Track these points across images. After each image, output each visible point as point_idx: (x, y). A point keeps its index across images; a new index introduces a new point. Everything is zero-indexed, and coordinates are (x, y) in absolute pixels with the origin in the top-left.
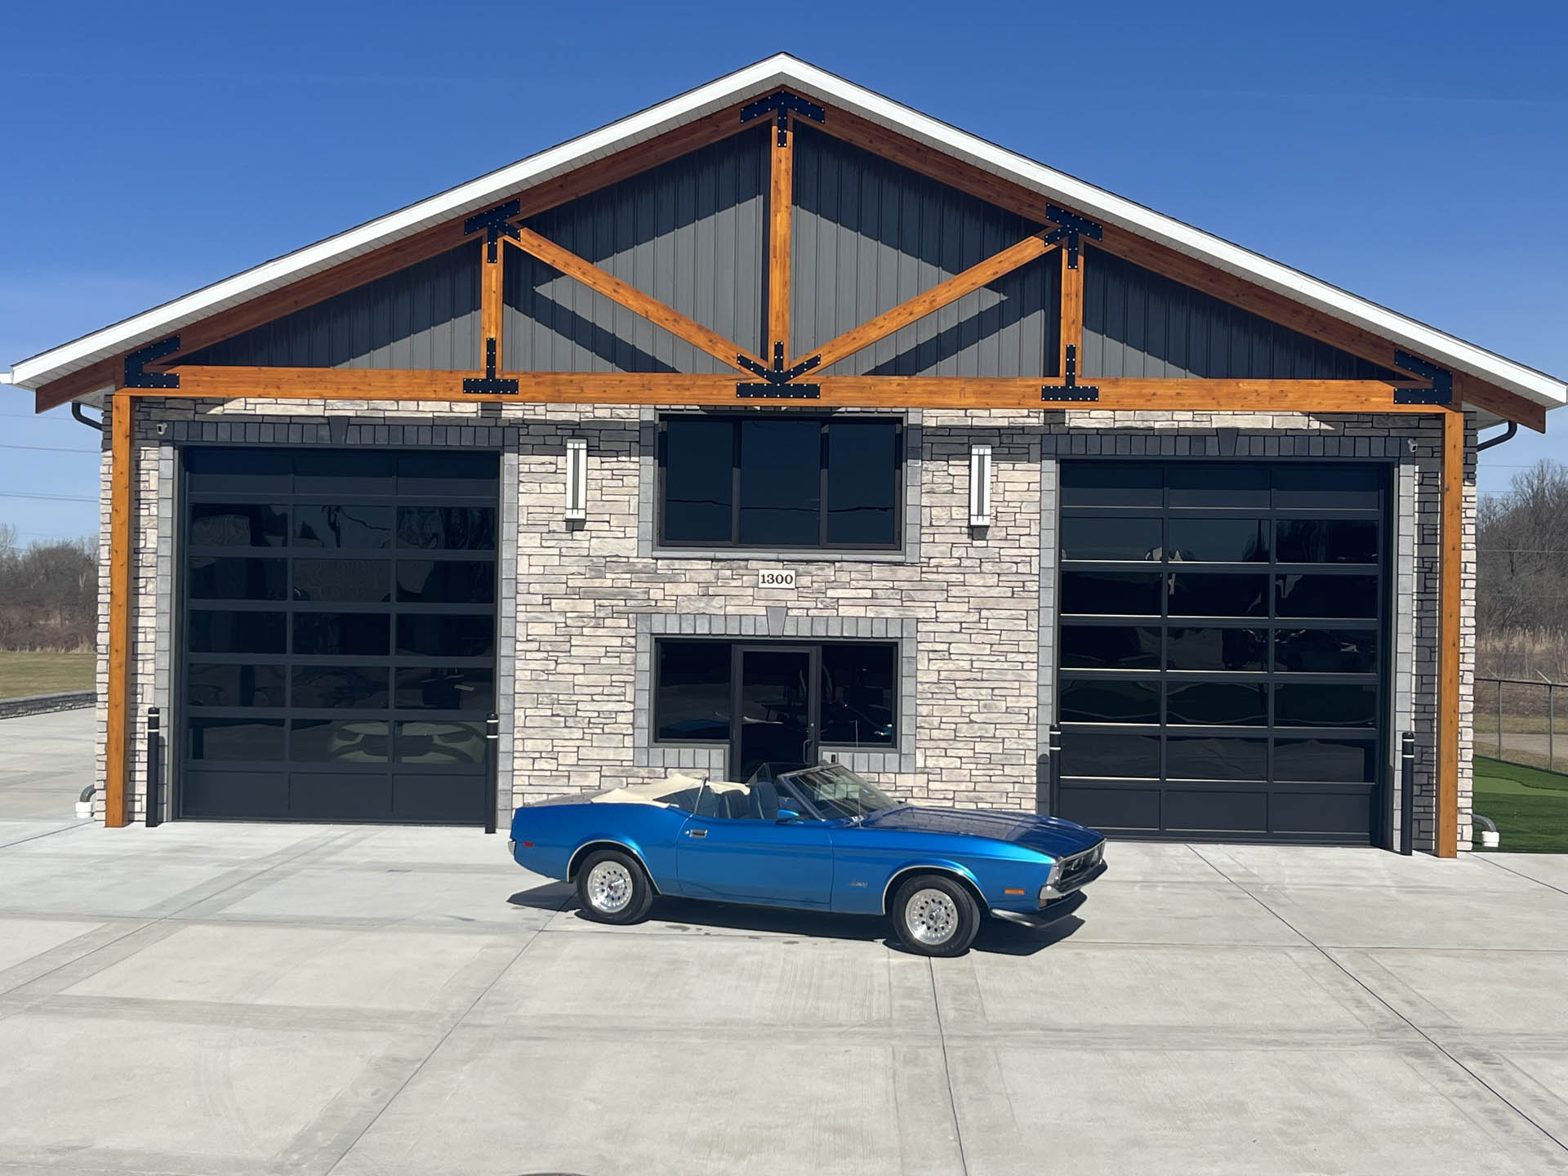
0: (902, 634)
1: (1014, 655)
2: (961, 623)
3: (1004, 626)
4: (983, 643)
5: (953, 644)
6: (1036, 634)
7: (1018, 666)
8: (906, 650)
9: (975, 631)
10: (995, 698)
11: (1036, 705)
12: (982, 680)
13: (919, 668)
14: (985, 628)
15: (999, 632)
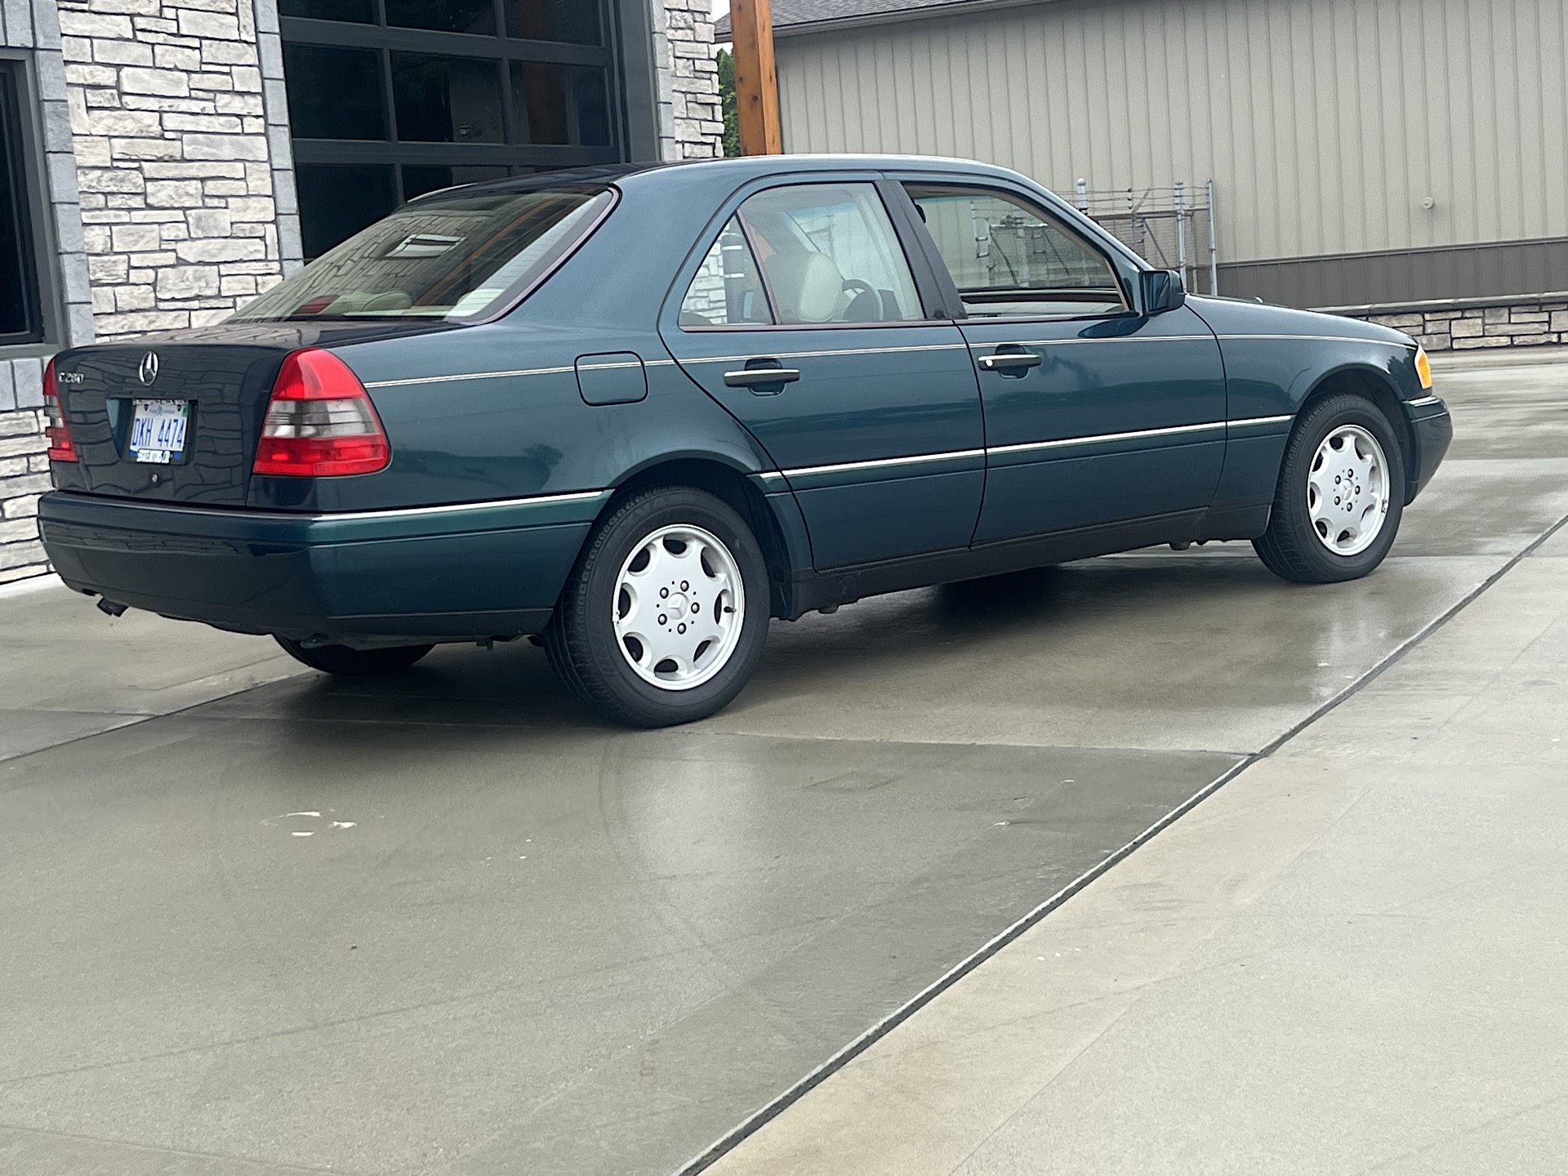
0: (35, 42)
1: (227, 97)
2: (132, 16)
3: (204, 28)
4: (176, 69)
5: (126, 69)
6: (254, 46)
7: (237, 125)
8: (51, 80)
9: (161, 38)
10: (209, 202)
11: (273, 218)
12: (184, 160)
13: (75, 132)
14: (176, 32)
15: (195, 43)
